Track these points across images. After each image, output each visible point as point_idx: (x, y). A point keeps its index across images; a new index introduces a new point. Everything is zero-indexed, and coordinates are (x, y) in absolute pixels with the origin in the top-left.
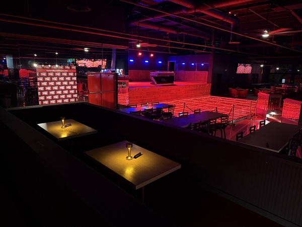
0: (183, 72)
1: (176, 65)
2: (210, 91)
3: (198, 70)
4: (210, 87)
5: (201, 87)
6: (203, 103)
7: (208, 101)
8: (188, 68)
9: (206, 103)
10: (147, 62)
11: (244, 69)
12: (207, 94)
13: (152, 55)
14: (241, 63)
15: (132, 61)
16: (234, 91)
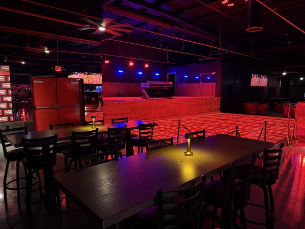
0: (185, 85)
1: (177, 77)
2: (219, 106)
3: (202, 82)
4: (219, 102)
5: (208, 101)
6: (211, 122)
7: (217, 119)
8: (191, 80)
9: (215, 122)
10: (141, 73)
11: (258, 81)
12: (215, 111)
13: (147, 66)
14: (255, 73)
15: (122, 71)
16: (250, 106)
